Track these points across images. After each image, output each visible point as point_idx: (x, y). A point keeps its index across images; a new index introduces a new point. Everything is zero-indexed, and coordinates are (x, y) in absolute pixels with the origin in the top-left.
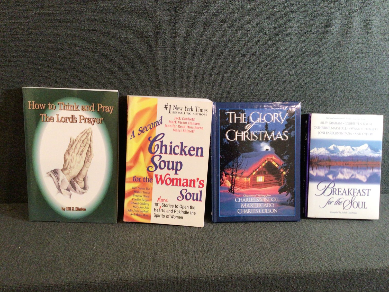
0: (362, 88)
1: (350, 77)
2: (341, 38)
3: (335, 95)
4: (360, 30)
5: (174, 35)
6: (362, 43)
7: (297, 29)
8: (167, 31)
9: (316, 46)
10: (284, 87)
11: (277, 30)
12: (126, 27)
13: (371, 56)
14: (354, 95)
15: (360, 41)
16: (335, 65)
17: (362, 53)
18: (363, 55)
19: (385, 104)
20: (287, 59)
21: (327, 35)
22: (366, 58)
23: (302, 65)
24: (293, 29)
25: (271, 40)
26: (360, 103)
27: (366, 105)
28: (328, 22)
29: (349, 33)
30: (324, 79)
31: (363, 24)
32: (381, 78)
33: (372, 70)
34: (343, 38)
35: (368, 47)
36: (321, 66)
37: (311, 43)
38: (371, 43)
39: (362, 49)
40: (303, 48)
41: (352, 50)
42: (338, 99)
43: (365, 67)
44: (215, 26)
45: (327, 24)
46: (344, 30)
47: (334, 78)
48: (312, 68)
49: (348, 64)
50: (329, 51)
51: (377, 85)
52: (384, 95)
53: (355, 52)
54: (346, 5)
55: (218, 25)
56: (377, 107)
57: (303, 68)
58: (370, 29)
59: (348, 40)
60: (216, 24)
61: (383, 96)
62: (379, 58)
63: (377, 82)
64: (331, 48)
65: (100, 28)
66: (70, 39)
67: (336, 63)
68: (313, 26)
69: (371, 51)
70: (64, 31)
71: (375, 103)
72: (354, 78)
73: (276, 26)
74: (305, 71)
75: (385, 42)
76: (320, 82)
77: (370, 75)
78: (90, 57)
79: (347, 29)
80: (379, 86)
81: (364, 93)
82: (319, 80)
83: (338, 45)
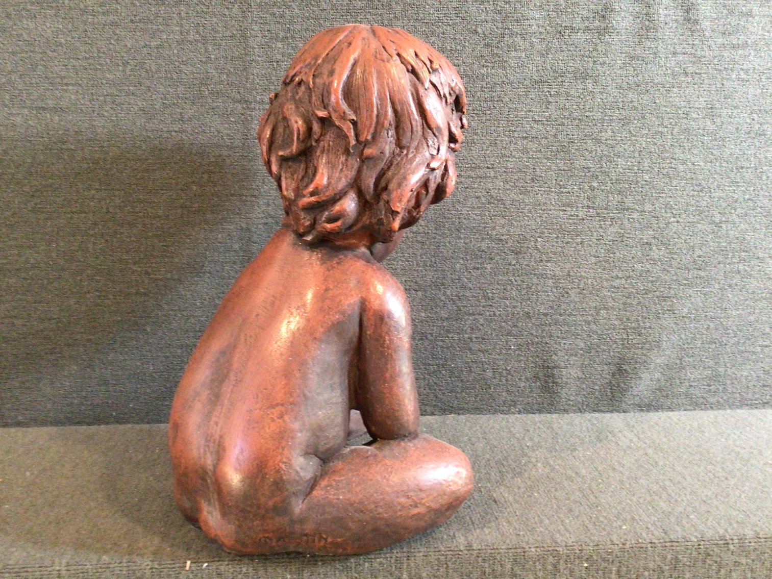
0: (695, 152)
1: (666, 127)
2: (637, 42)
3: (639, 169)
4: (674, 26)
5: (282, 34)
6: (684, 54)
7: (541, 23)
8: (266, 27)
9: (586, 59)
10: (525, 151)
11: (500, 25)
12: (182, 19)
13: (706, 81)
14: (681, 168)
15: (679, 49)
16: (632, 102)
17: (686, 74)
19: (752, 188)
20: (526, 87)
21: (607, 36)
22: (696, 86)
23: (562, 100)
24: (533, 22)
25: (487, 45)
26: (696, 188)
27: (710, 191)
28: (606, 9)
29: (652, 31)
30: (610, 133)
32: (734, 130)
33: (711, 111)
34: (640, 43)
35: (697, 60)
36: (601, 103)
37: (574, 53)
38: (703, 53)
39: (685, 66)
40: (558, 63)
41: (664, 69)
42: (646, 177)
43: (697, 105)
44: (369, 16)
45: (604, 13)
46: (640, 26)
47: (632, 129)
48: (582, 107)
49: (659, 98)
50: (615, 70)
51: (727, 145)
52: (747, 168)
53: (669, 71)
55: (375, 15)
56: (736, 196)
57: (564, 109)
58: (696, 22)
59: (653, 46)
60: (371, 11)
61: (744, 170)
62: (723, 85)
63: (728, 139)
65: (126, 21)
66: (61, 45)
68: (576, 15)
69: (703, 71)
70: (50, 27)
71: (730, 186)
72: (676, 130)
73: (498, 17)
75: (733, 52)
76: (603, 139)
78: (104, 82)
79: (647, 23)
80: (732, 148)
81: (702, 164)
82: (600, 135)
83: (633, 58)
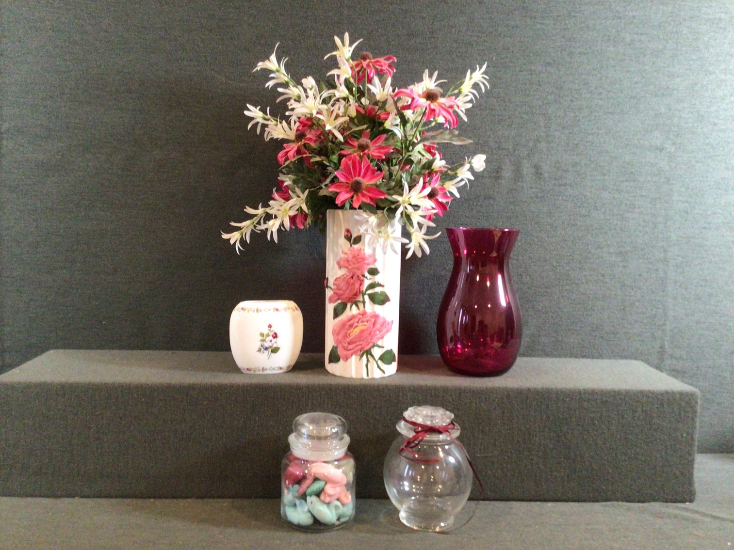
18: (539, 200)
31: (533, 170)
54: (514, 152)
64: (505, 192)
67: (512, 207)
74: (481, 214)
77: (549, 219)
